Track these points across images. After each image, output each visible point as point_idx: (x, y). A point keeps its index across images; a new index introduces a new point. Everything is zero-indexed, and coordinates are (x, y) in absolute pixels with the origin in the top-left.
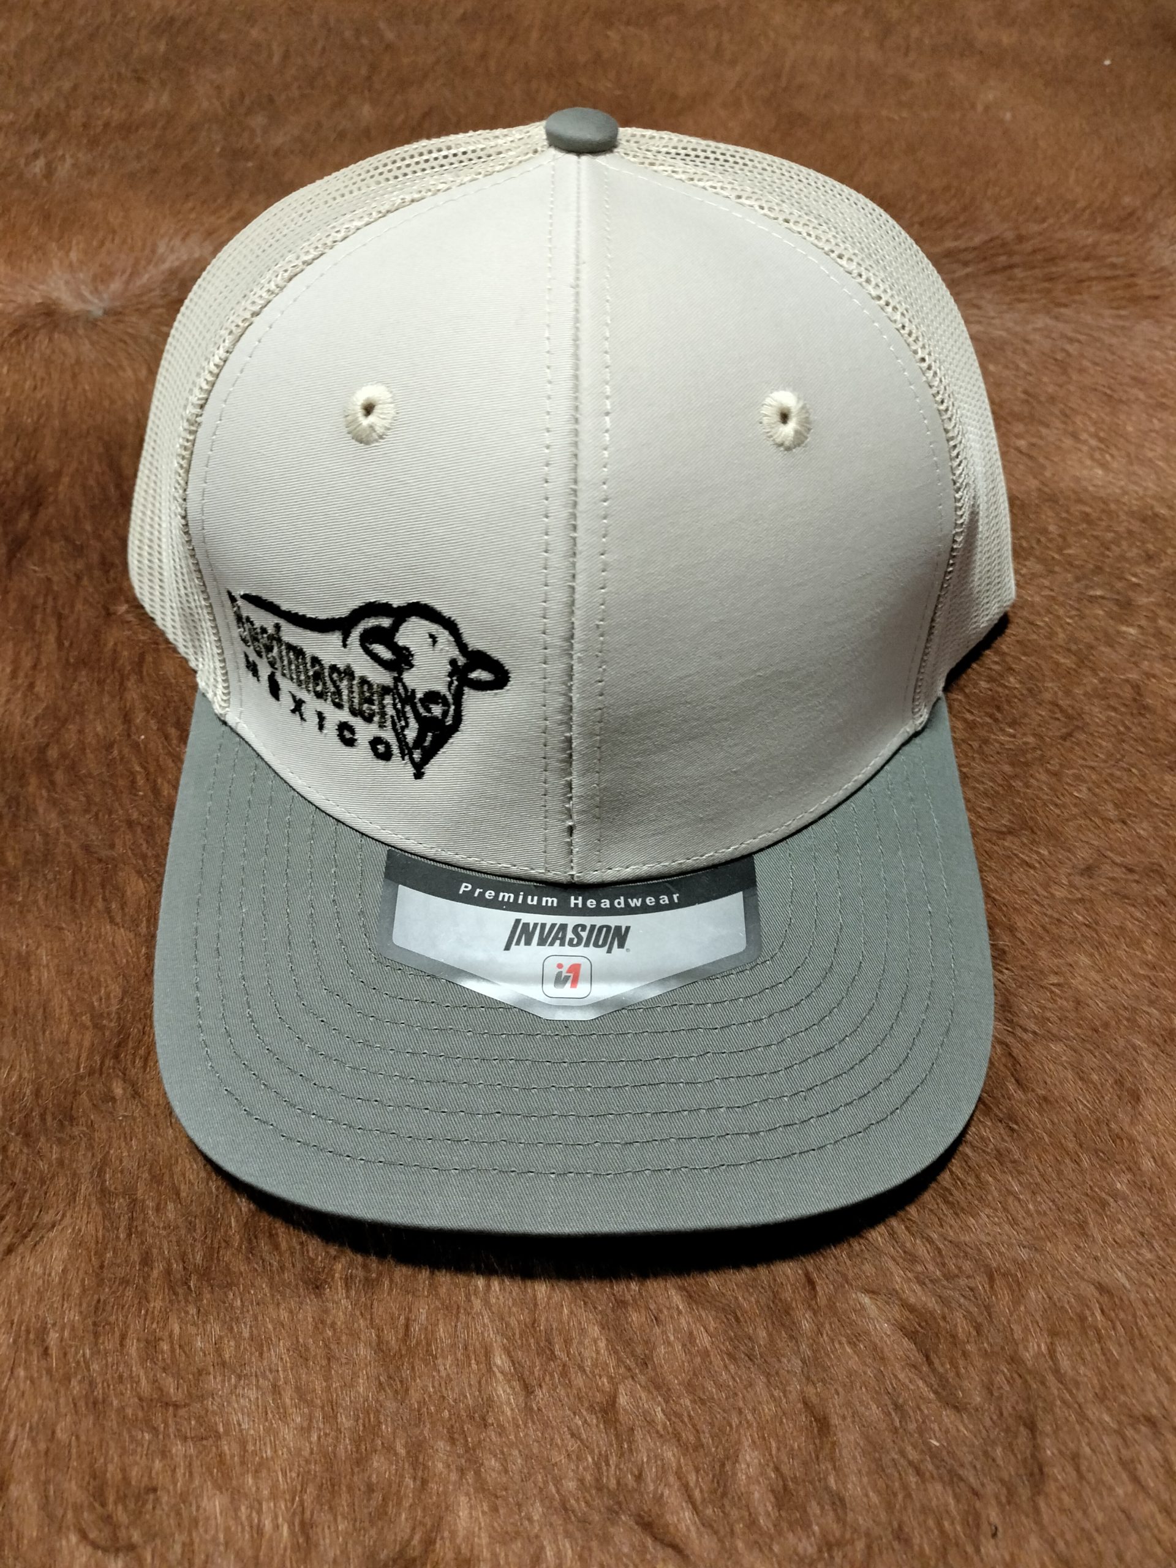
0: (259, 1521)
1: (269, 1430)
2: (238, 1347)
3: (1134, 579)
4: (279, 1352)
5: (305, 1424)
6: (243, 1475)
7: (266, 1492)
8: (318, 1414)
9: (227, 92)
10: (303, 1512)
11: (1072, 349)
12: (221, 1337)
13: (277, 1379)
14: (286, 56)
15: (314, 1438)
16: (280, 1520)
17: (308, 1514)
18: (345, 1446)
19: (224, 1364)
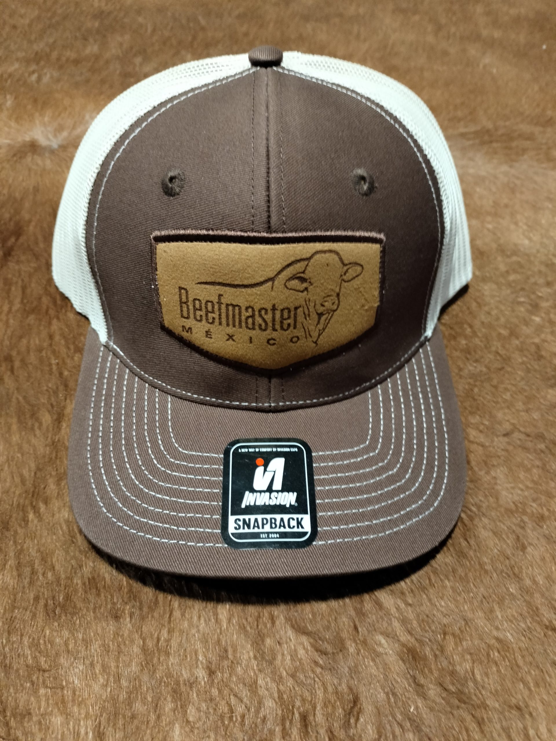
0: (79, 729)
1: (86, 685)
2: (76, 643)
3: (540, 294)
4: (95, 647)
5: (105, 683)
6: (72, 706)
7: (83, 716)
8: (112, 679)
9: (125, 46)
10: (100, 727)
11: (518, 182)
12: (68, 638)
13: (93, 661)
14: (154, 30)
15: (109, 690)
16: (89, 730)
17: (102, 727)
18: (123, 696)
19: (68, 651)
